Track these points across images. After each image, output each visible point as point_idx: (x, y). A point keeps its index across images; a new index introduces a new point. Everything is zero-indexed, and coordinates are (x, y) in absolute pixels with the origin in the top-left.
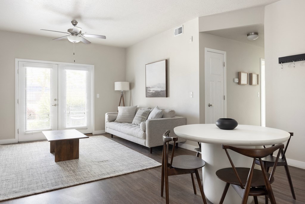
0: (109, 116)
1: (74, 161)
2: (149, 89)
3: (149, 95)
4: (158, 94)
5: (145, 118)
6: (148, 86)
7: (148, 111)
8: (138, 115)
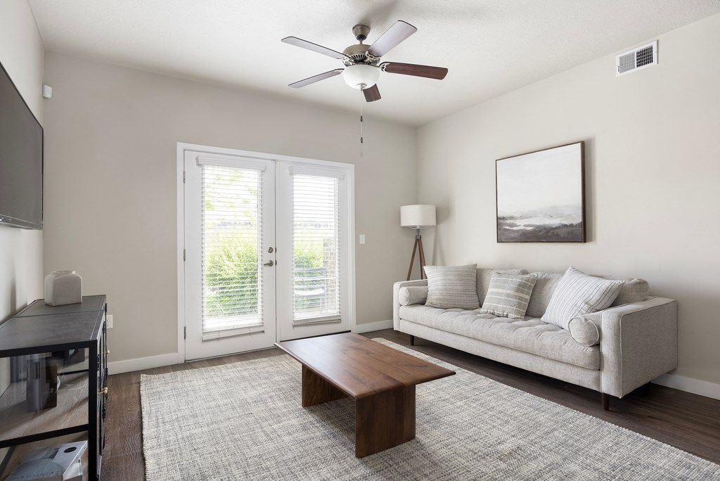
0: (409, 290)
1: (406, 447)
2: (508, 222)
3: (512, 235)
4: (550, 234)
5: (528, 297)
6: (505, 215)
7: (533, 279)
8: (501, 291)
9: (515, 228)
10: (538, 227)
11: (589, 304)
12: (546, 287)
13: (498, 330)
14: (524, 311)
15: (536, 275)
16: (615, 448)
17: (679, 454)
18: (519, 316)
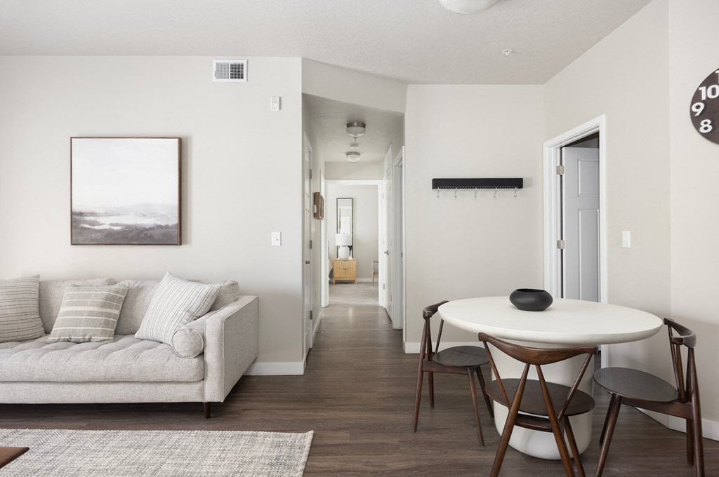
2: (88, 218)
3: (93, 236)
4: (142, 235)
5: (117, 312)
6: (83, 210)
7: (123, 289)
8: (80, 308)
9: (97, 227)
10: (127, 226)
11: (191, 312)
12: (138, 298)
13: (81, 362)
14: (113, 330)
15: (127, 285)
16: (223, 455)
17: (271, 437)
18: (106, 338)
